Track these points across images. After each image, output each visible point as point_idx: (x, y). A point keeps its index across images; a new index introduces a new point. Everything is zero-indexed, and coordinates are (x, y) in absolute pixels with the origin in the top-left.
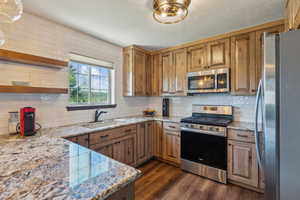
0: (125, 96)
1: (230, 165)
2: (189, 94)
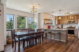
1: (75, 34)
2: (67, 24)
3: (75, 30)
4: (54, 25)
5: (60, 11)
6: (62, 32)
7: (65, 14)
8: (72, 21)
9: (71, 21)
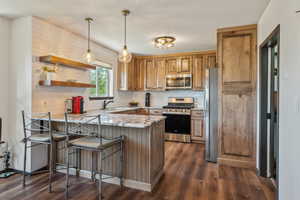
0: (119, 91)
2: (167, 90)
3: (194, 113)
4: (111, 95)
5: (126, 12)
6: (131, 137)
7: (156, 41)
8: (185, 76)
9: (181, 76)
